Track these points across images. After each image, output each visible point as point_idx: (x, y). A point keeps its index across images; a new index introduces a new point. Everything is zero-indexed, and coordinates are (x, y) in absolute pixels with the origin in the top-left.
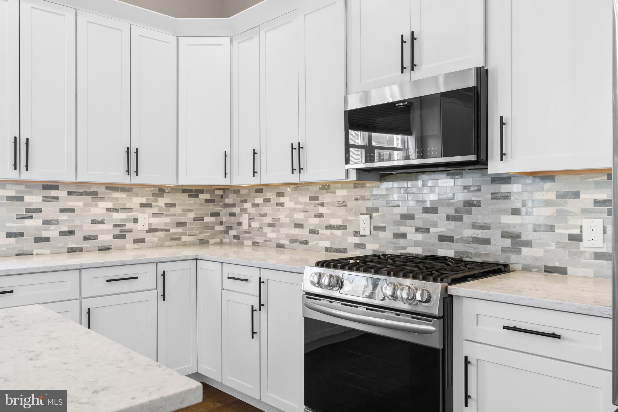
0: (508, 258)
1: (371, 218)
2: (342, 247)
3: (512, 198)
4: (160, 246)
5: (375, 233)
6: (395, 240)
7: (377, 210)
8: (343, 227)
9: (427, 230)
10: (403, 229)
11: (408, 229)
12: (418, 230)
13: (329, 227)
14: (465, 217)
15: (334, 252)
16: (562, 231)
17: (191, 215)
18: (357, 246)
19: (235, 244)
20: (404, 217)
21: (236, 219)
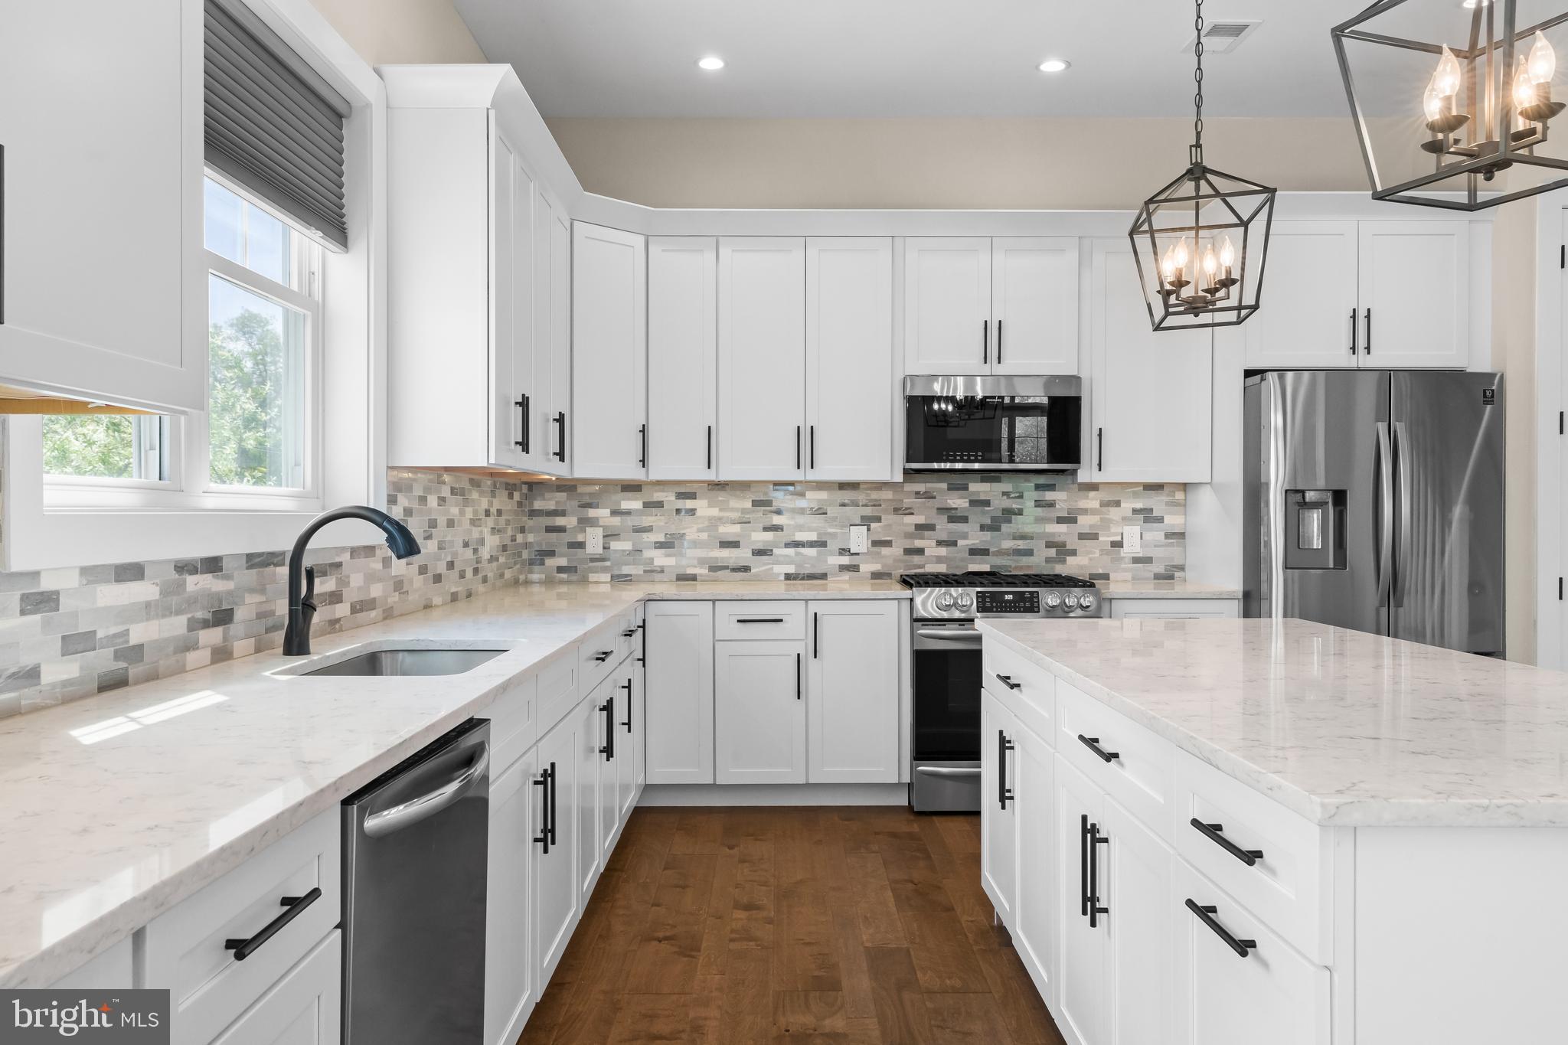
0: (1053, 568)
1: (869, 530)
2: (818, 570)
3: (1057, 506)
5: (876, 549)
6: (907, 557)
7: (878, 519)
8: (822, 544)
9: (954, 543)
10: (918, 543)
11: (928, 543)
12: (940, 543)
13: (797, 544)
14: (1005, 527)
15: (803, 579)
16: (1105, 539)
17: (510, 531)
18: (844, 568)
19: (562, 582)
20: (920, 527)
21: (566, 538)
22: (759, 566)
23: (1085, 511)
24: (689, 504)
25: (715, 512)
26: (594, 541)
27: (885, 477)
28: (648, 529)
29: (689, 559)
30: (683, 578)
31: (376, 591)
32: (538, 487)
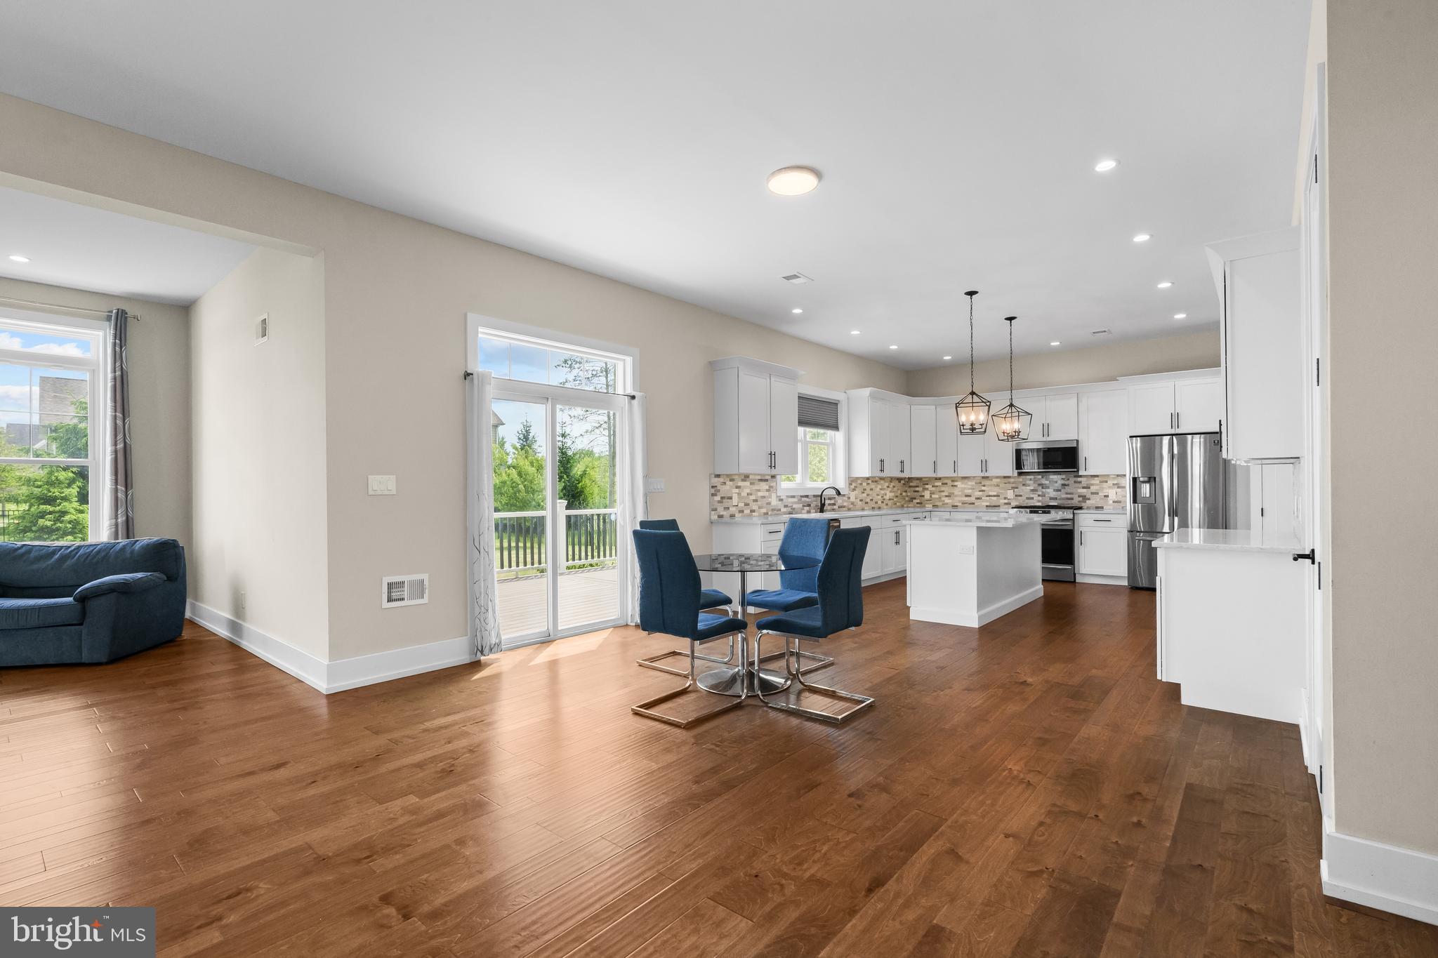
0: (1083, 504)
1: (1014, 491)
2: (997, 504)
3: (1087, 483)
4: (891, 508)
5: (1016, 497)
6: (1027, 500)
7: (1017, 488)
8: (998, 496)
9: (1044, 496)
10: (1032, 496)
11: (1035, 496)
12: (1039, 496)
13: (990, 496)
14: (1062, 490)
15: (992, 507)
16: (1101, 494)
17: (899, 492)
18: (1006, 504)
19: (918, 507)
20: (1032, 490)
21: (919, 494)
22: (978, 503)
23: (1093, 485)
24: (956, 484)
25: (963, 486)
26: (927, 495)
27: (1010, 474)
28: (943, 491)
29: (956, 501)
30: (953, 506)
31: (845, 504)
32: (910, 479)
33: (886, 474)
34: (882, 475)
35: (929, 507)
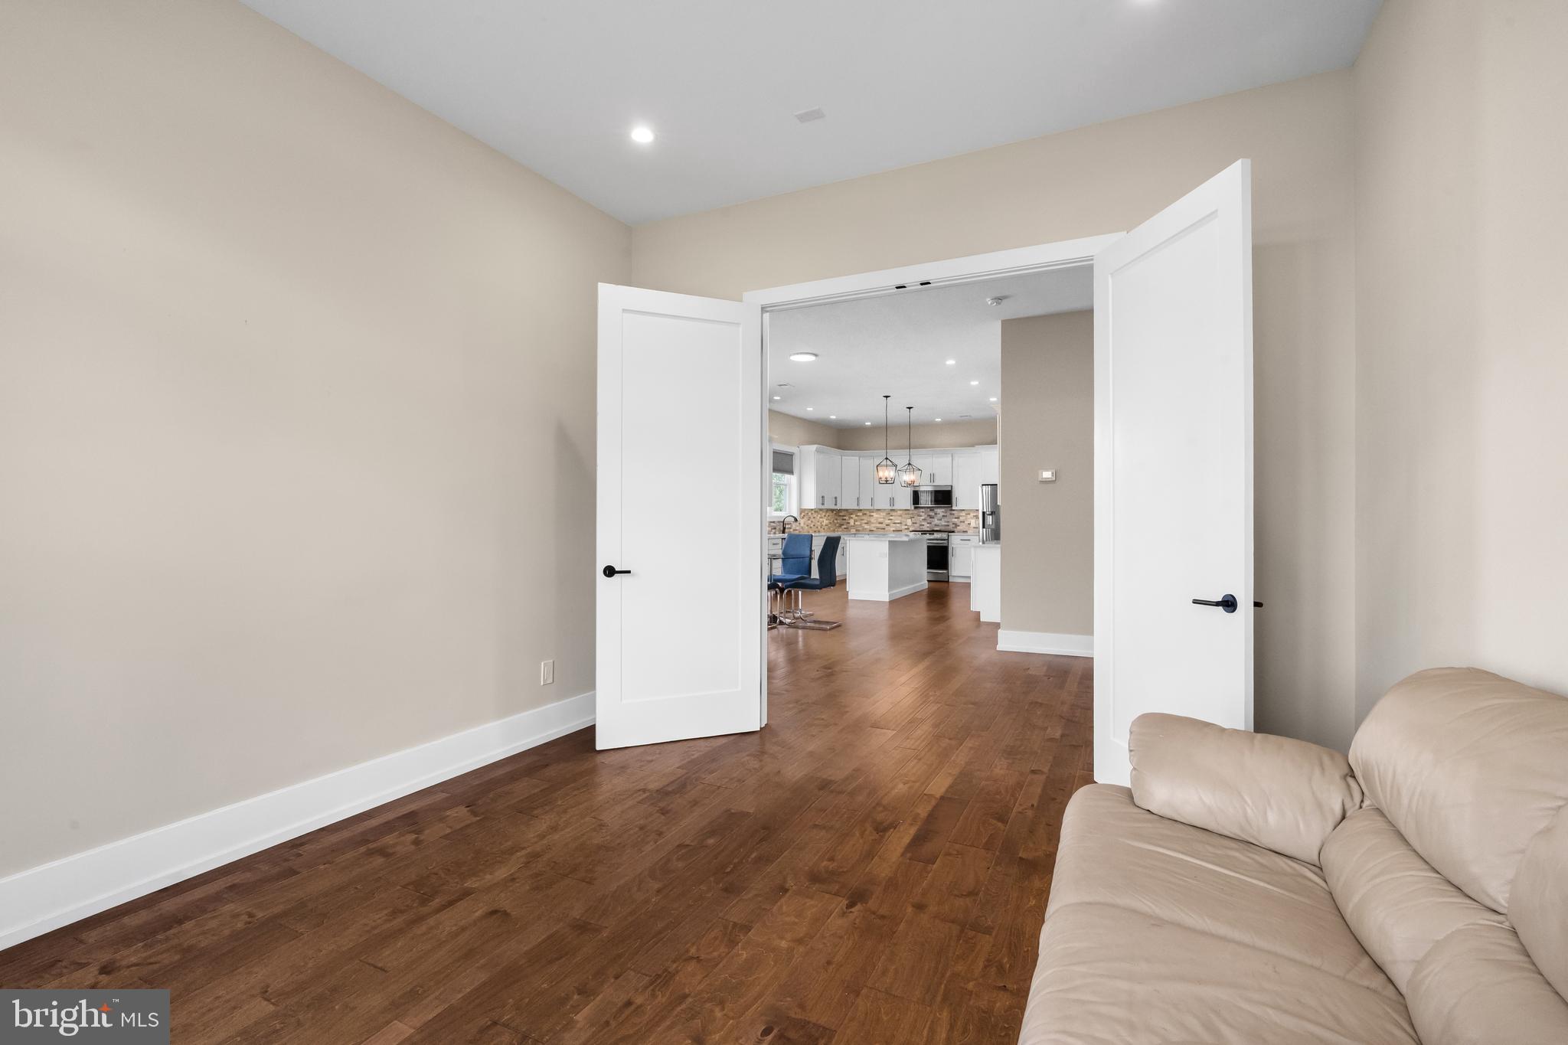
7: (914, 517)
10: (923, 523)
11: (925, 523)
12: (928, 523)
13: (895, 523)
16: (966, 522)
17: (832, 520)
18: (906, 529)
20: (924, 520)
22: (887, 528)
23: (961, 516)
24: (872, 514)
25: (877, 516)
26: (852, 522)
27: (909, 508)
28: (863, 520)
29: (872, 527)
30: (870, 531)
31: (797, 528)
32: (840, 511)
33: (826, 506)
34: (823, 507)
35: (853, 531)
